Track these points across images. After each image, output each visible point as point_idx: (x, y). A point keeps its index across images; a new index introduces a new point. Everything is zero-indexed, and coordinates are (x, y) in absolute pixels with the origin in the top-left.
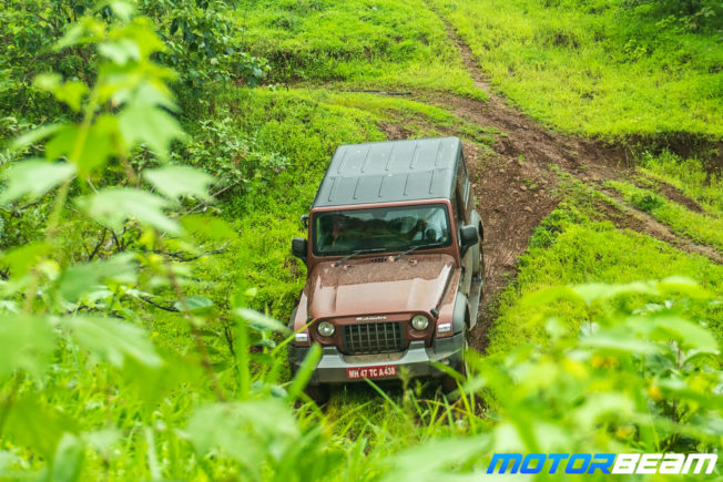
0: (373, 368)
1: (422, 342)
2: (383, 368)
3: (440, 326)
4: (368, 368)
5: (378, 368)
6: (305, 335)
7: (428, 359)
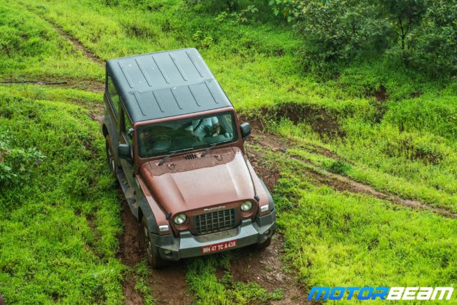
0: (220, 244)
1: (250, 220)
2: (228, 243)
3: (262, 208)
4: (217, 245)
5: (224, 244)
6: (167, 226)
7: (257, 233)
